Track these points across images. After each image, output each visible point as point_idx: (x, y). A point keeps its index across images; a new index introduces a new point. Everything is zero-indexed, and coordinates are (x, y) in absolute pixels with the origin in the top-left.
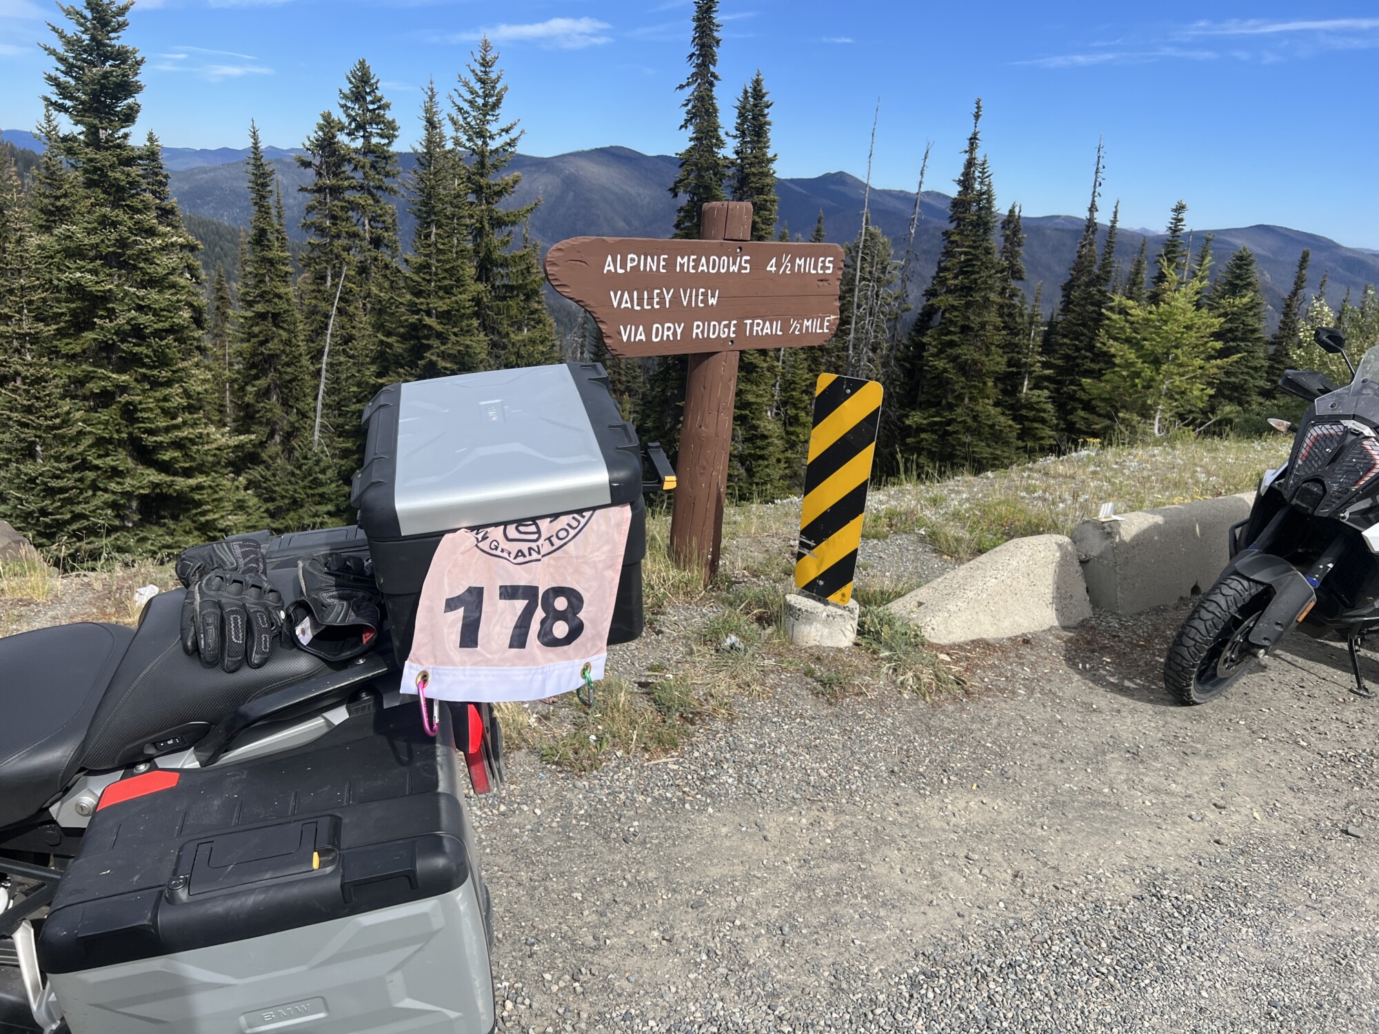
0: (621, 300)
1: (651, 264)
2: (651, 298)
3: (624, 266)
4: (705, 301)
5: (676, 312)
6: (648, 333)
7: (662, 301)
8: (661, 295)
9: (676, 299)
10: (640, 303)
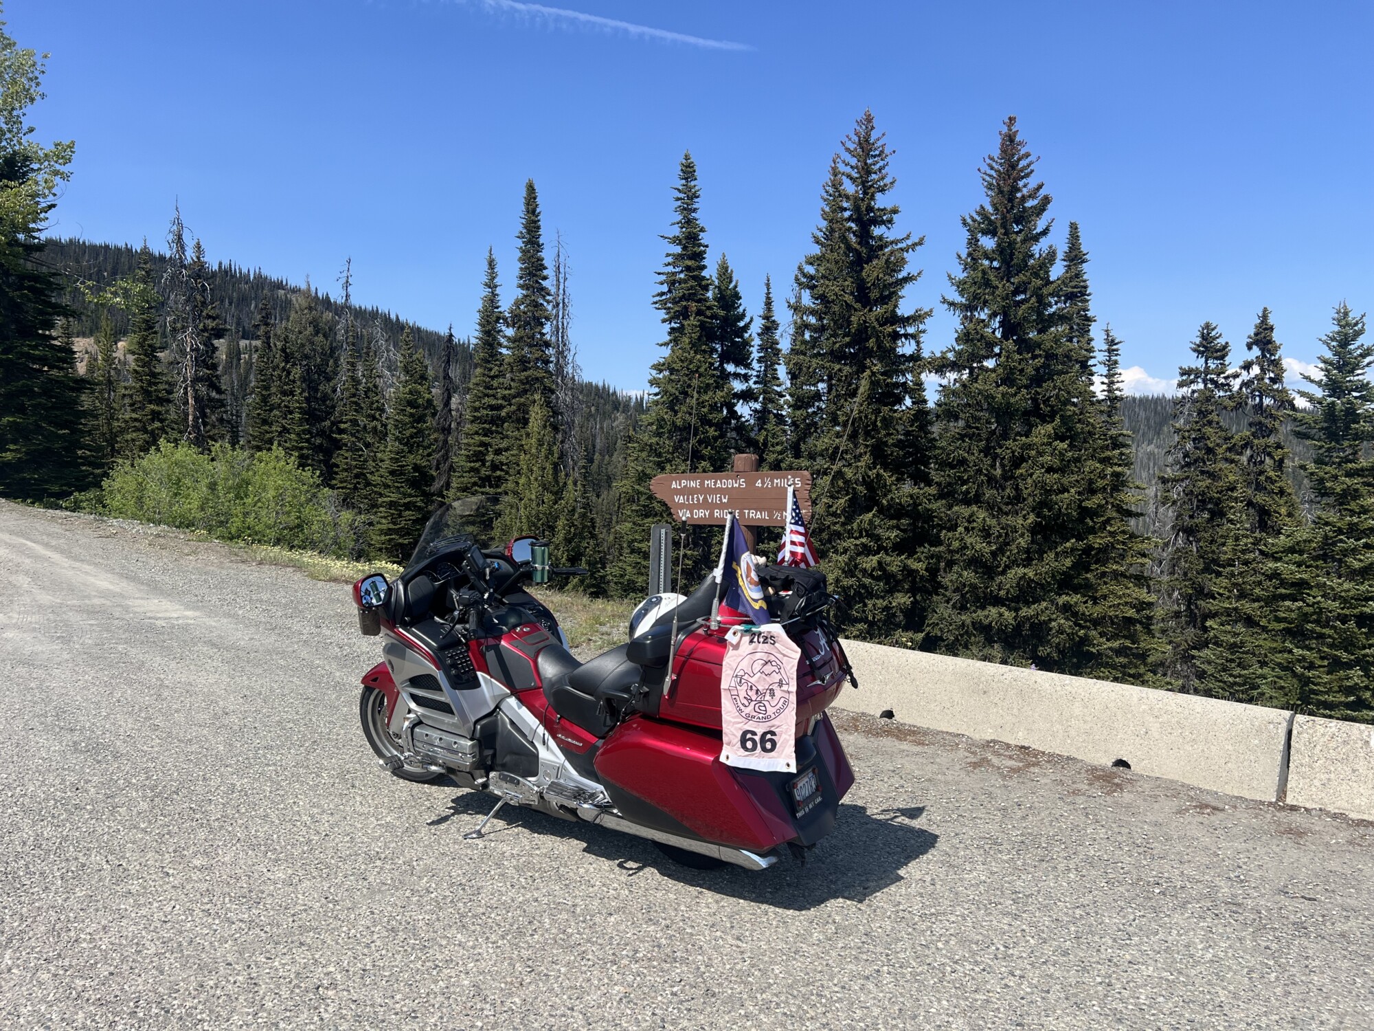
0: (680, 499)
1: (693, 484)
2: (693, 499)
3: (680, 485)
4: (721, 500)
5: (705, 505)
6: (692, 513)
7: (698, 500)
8: (698, 498)
9: (705, 499)
10: (688, 499)
